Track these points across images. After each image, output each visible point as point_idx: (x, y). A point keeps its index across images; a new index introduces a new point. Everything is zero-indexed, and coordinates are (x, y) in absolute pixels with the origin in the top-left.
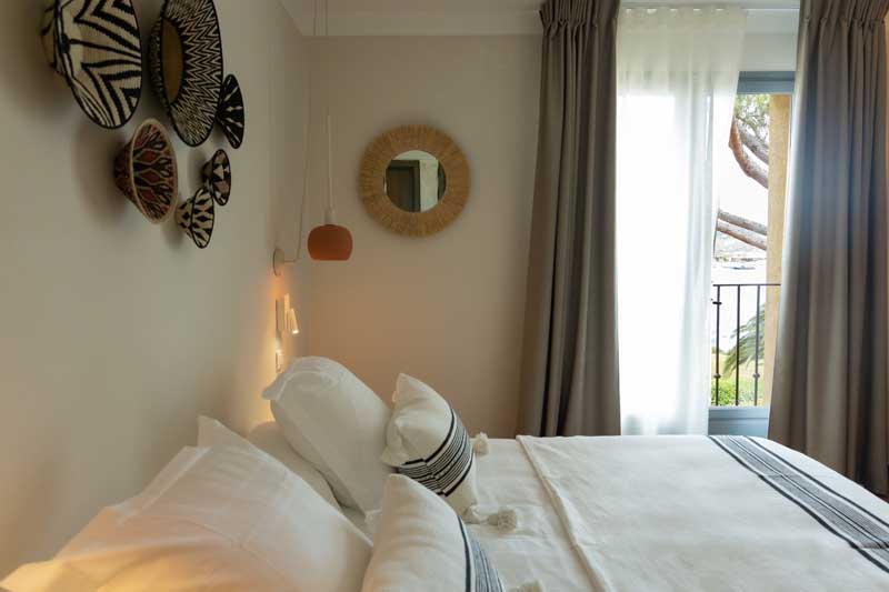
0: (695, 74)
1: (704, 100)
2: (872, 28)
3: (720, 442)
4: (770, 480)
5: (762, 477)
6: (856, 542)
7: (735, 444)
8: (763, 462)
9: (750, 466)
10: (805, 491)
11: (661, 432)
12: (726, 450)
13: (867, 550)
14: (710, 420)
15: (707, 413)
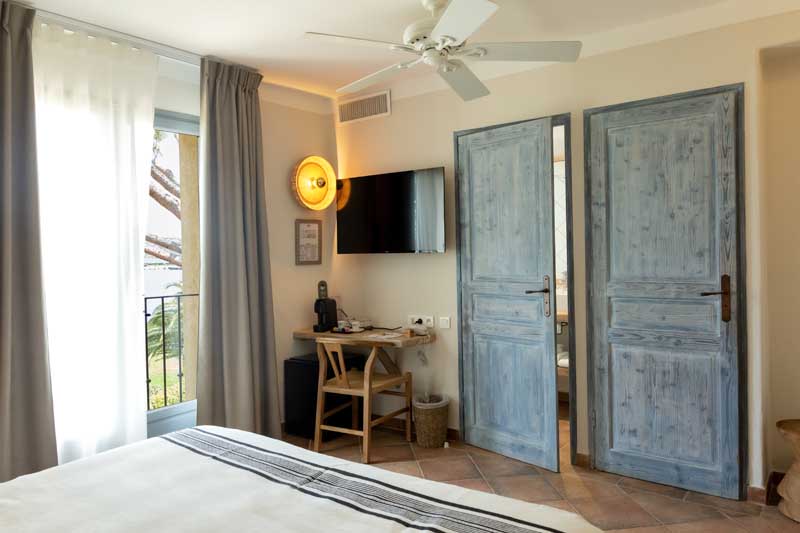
0: (116, 102)
1: (125, 128)
2: (251, 93)
3: (172, 439)
4: (222, 458)
5: (214, 458)
6: (295, 484)
7: (186, 436)
8: (212, 445)
9: (204, 452)
10: (249, 458)
11: (100, 449)
12: (180, 445)
13: (303, 487)
14: (148, 423)
15: (145, 418)
